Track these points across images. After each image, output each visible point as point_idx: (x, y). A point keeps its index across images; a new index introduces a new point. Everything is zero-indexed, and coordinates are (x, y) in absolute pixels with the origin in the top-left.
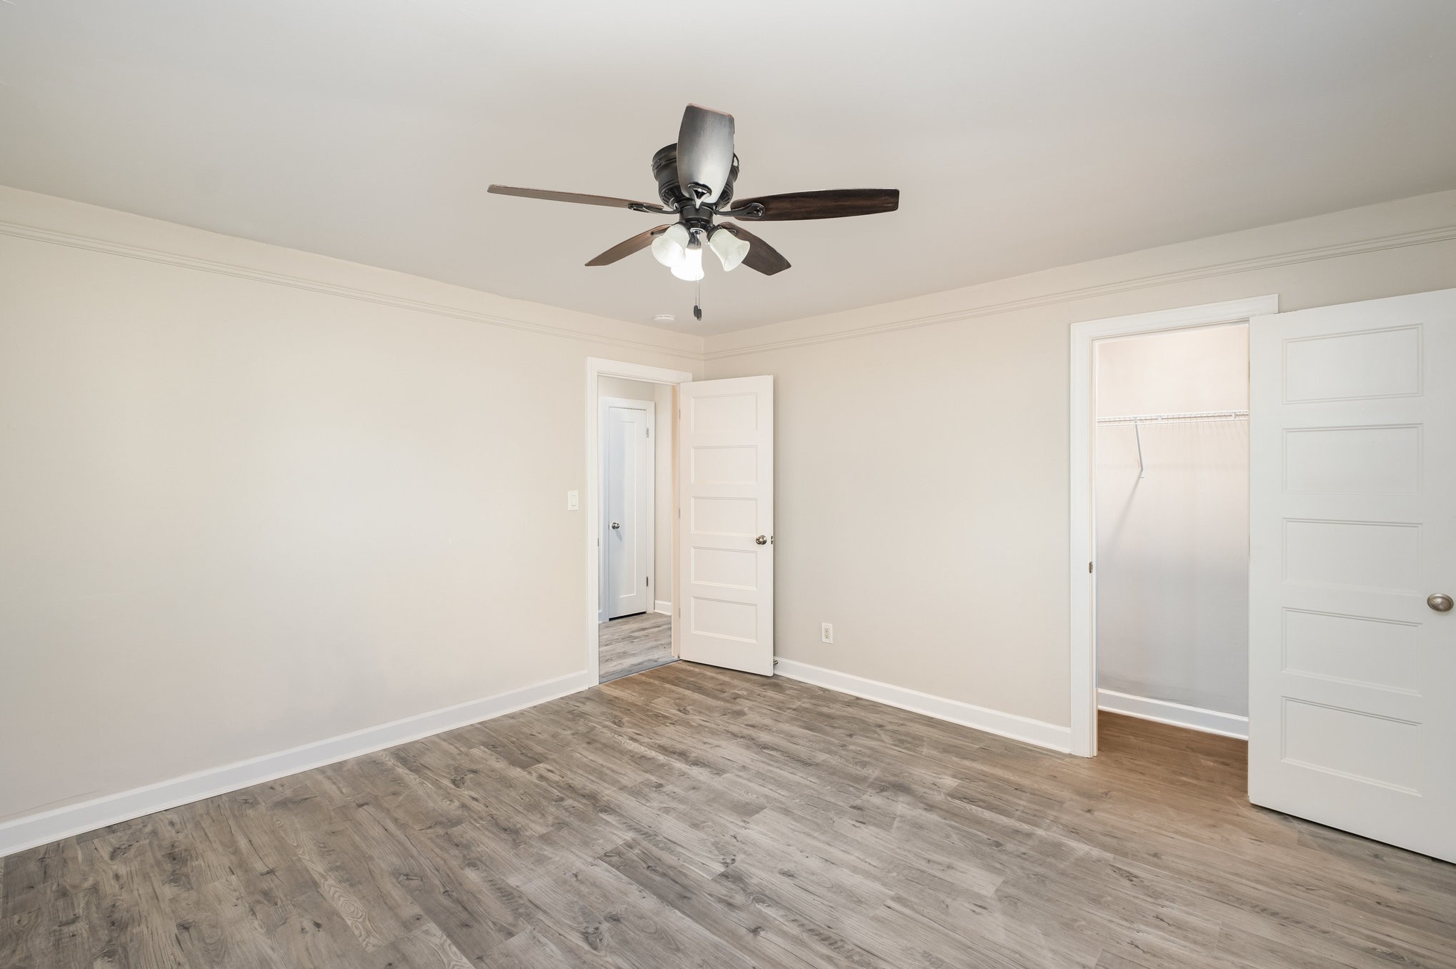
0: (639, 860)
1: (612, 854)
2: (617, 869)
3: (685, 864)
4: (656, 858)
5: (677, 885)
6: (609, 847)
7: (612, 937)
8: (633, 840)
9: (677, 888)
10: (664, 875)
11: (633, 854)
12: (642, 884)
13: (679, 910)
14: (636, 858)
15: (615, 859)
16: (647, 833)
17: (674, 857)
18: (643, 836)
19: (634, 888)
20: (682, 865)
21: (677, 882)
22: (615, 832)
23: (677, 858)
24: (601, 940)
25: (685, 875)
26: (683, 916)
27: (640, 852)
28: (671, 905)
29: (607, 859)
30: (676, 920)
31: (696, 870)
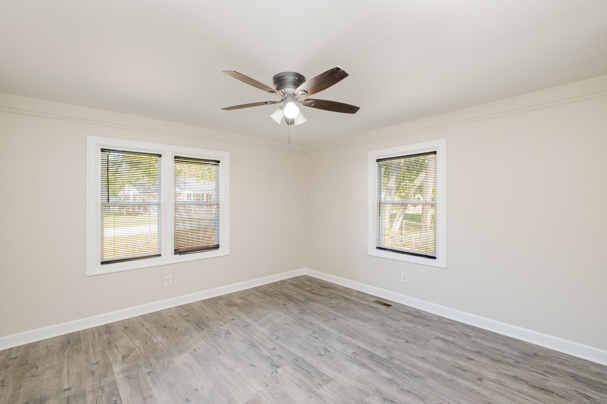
0: (314, 377)
1: (328, 381)
2: (323, 373)
3: (294, 373)
4: (307, 377)
5: (298, 365)
6: (330, 385)
7: (320, 350)
8: (319, 389)
9: (298, 364)
10: (303, 369)
11: (317, 380)
12: (312, 366)
13: (298, 356)
14: (316, 378)
15: (325, 378)
16: (312, 392)
17: (298, 377)
18: (313, 390)
19: (315, 365)
20: (295, 373)
21: (298, 366)
22: (329, 395)
23: (297, 376)
24: (323, 349)
25: (294, 368)
26: (297, 354)
27: (314, 381)
28: (300, 358)
29: (329, 379)
30: (299, 353)
31: (289, 370)
